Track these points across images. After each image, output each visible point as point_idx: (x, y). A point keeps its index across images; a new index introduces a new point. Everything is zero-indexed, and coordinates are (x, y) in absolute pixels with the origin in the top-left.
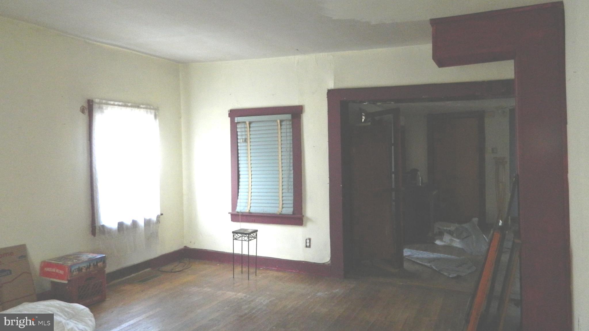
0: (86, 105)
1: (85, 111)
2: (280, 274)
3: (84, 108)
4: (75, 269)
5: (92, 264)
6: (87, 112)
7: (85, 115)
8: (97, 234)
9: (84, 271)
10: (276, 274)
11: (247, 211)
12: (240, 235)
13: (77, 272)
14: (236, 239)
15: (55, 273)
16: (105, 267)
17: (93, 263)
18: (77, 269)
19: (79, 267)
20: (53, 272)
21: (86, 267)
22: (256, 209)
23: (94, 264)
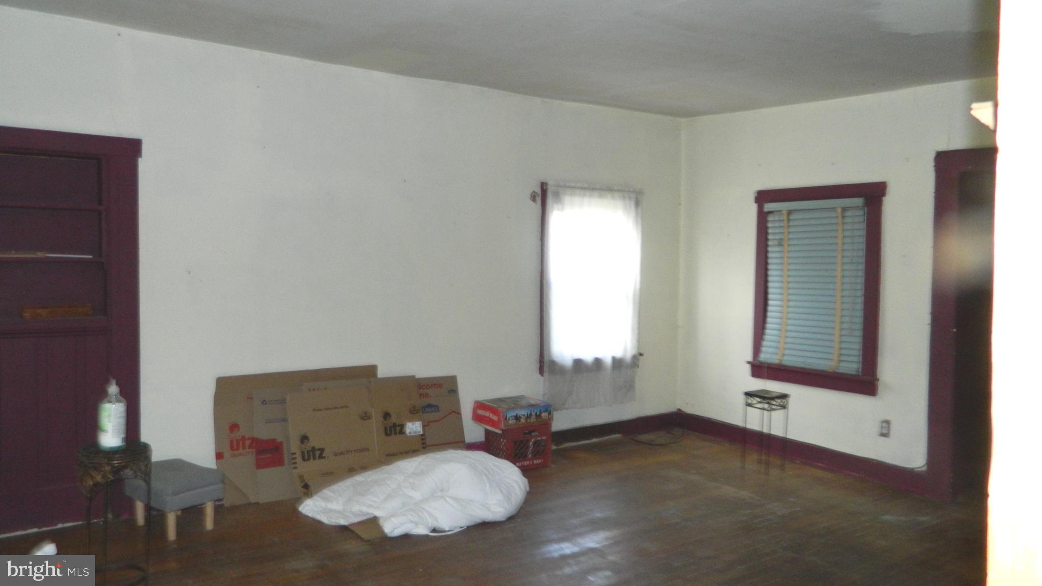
0: (538, 191)
1: (537, 199)
2: (829, 475)
3: (536, 194)
4: (512, 416)
5: (533, 414)
6: (539, 200)
7: (536, 204)
8: (546, 374)
9: (523, 420)
10: (820, 473)
11: (777, 362)
12: (759, 400)
13: (515, 421)
14: (749, 405)
15: (488, 417)
16: (550, 419)
17: (535, 411)
18: (514, 416)
19: (517, 415)
20: (486, 417)
21: (526, 415)
22: (792, 360)
23: (536, 414)
